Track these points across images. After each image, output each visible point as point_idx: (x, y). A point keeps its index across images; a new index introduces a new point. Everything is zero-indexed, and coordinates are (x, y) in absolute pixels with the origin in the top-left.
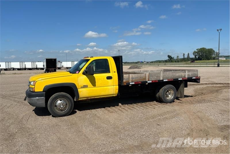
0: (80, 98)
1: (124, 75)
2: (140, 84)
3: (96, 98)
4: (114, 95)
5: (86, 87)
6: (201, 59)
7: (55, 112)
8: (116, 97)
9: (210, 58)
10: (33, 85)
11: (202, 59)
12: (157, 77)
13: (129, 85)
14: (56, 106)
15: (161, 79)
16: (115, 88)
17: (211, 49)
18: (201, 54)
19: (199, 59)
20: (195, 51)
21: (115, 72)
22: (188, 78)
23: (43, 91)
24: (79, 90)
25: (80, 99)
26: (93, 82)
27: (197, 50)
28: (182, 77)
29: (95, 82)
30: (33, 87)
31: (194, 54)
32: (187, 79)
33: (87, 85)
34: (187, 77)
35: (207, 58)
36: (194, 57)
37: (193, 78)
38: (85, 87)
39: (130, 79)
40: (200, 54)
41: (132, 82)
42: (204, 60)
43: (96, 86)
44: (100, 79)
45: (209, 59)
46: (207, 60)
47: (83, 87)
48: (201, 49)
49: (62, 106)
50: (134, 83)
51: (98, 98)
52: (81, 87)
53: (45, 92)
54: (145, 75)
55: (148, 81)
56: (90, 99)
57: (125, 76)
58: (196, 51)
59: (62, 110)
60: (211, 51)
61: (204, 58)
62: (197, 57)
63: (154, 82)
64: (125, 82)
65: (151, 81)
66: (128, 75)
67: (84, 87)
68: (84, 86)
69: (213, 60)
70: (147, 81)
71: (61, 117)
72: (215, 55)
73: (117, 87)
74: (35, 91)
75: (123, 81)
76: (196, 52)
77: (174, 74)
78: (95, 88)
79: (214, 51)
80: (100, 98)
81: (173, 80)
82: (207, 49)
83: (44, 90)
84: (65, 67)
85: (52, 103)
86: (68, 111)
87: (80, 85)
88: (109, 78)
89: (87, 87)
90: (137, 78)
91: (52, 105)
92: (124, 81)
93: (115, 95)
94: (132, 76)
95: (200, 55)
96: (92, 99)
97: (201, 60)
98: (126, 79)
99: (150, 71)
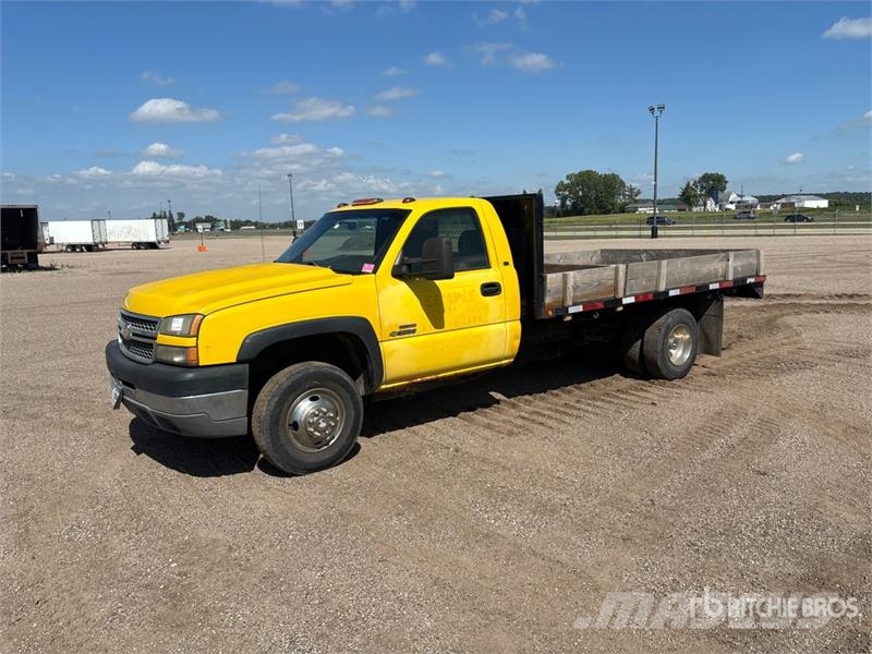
0: (387, 383)
1: (549, 276)
2: (600, 311)
3: (442, 377)
4: (503, 362)
5: (409, 332)
6: (583, 209)
7: (290, 452)
8: (508, 366)
9: (610, 207)
10: (189, 336)
11: (587, 210)
12: (649, 279)
13: (562, 317)
14: (295, 426)
15: (662, 288)
16: (511, 331)
17: (614, 177)
18: (581, 193)
19: (577, 210)
20: (562, 182)
21: (506, 264)
22: (735, 281)
23: (239, 361)
24: (384, 347)
25: (383, 387)
26: (435, 309)
27: (568, 177)
28: (716, 276)
29: (443, 311)
30: (191, 342)
31: (558, 195)
32: (731, 285)
33: (414, 325)
34: (731, 278)
35: (600, 208)
36: (558, 202)
37: (748, 281)
38: (406, 330)
39: (569, 290)
40: (578, 192)
41: (575, 304)
42: (590, 213)
43: (447, 327)
44: (459, 296)
45: (607, 212)
46: (601, 214)
47: (399, 334)
48: (581, 174)
49: (323, 425)
50: (580, 309)
51: (450, 377)
52: (392, 334)
53: (247, 366)
54: (613, 273)
55: (625, 296)
56: (419, 383)
57: (552, 279)
58: (566, 182)
59: (318, 443)
60: (611, 184)
61: (592, 207)
62: (568, 203)
63: (641, 299)
64: (551, 307)
65: (631, 296)
66: (560, 274)
67: (404, 333)
68: (401, 327)
69: (622, 215)
70: (621, 300)
71: (316, 474)
72: (624, 195)
73: (518, 325)
74: (201, 364)
75: (543, 300)
76: (566, 187)
77: (696, 267)
78: (440, 336)
79: (622, 183)
80: (456, 375)
81: (694, 290)
82: (601, 176)
83: (242, 358)
84: (63, 245)
85: (279, 414)
86: (344, 441)
87: (386, 324)
88: (491, 289)
89: (414, 331)
90: (590, 285)
91: (281, 423)
92: (548, 300)
93: (506, 361)
94: (575, 278)
95: (580, 197)
96: (428, 381)
97: (580, 213)
98: (553, 290)
99: (559, 257)
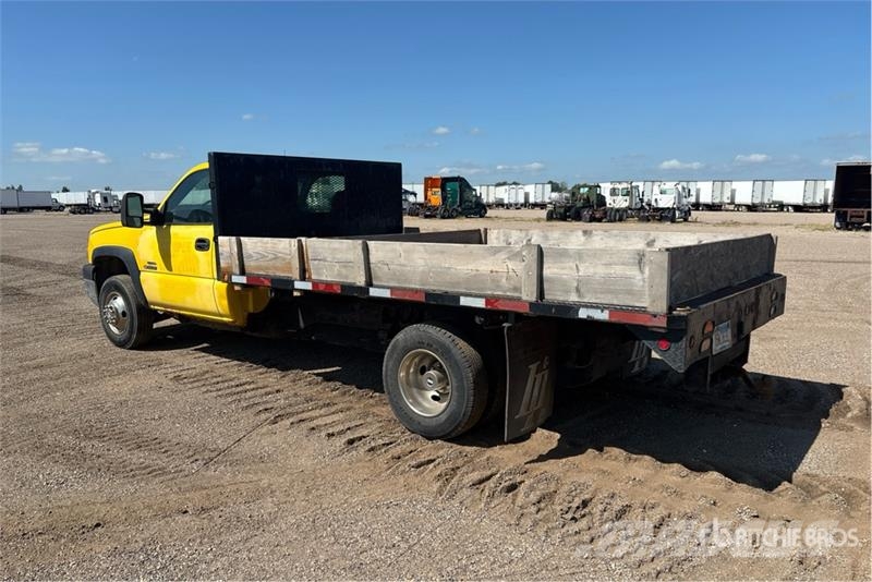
1: (221, 238)
24: (142, 275)
29: (170, 257)
32: (527, 309)
33: (155, 264)
37: (583, 314)
38: (152, 266)
39: (233, 256)
43: (173, 272)
44: (180, 245)
50: (244, 280)
52: (146, 267)
53: (93, 267)
57: (224, 242)
63: (322, 288)
64: (226, 271)
67: (150, 268)
68: (149, 263)
70: (294, 282)
73: (223, 286)
78: (169, 277)
81: (422, 298)
87: (141, 258)
88: (202, 244)
89: (156, 268)
90: (264, 256)
92: (223, 263)
93: (226, 319)
94: (246, 245)
98: (225, 254)
